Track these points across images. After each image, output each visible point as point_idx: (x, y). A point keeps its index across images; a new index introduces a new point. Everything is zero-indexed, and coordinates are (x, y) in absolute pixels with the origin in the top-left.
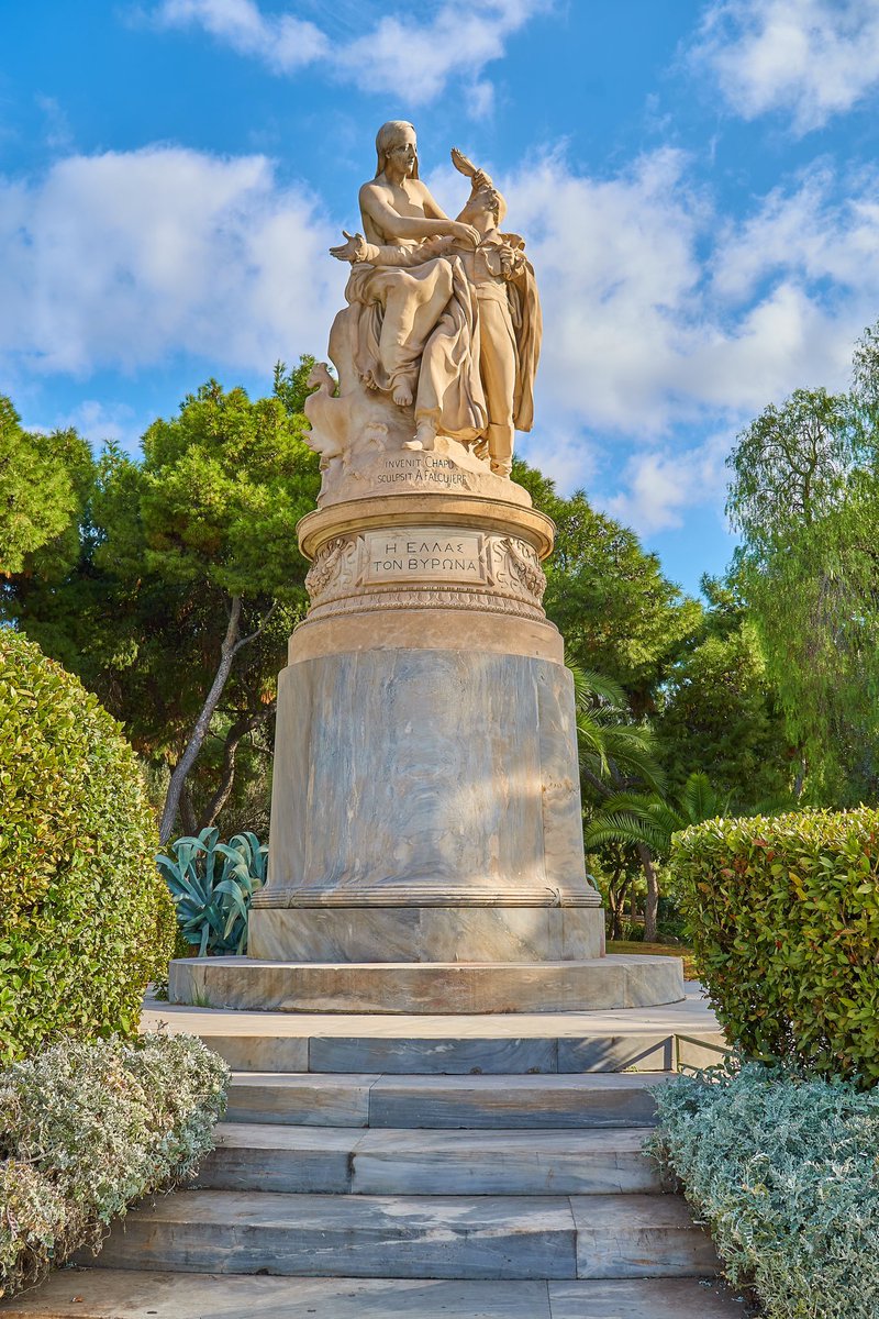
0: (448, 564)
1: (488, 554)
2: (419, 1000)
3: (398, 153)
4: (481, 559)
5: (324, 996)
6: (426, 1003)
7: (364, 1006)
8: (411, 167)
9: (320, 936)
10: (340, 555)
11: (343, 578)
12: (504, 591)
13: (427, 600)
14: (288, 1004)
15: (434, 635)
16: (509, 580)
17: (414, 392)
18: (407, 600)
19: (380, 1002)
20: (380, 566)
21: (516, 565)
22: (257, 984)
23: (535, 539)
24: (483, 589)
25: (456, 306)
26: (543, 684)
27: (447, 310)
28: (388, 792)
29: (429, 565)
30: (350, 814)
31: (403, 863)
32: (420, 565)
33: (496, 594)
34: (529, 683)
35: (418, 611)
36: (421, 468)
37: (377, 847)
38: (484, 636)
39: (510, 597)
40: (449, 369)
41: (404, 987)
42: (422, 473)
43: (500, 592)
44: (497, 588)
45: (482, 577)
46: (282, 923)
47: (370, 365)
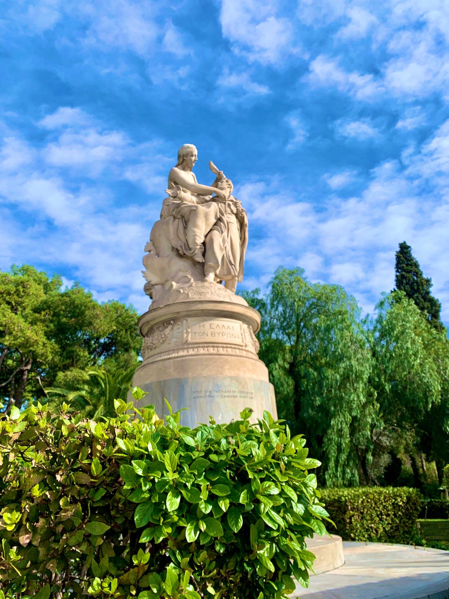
0: (229, 335)
1: (244, 332)
3: (190, 157)
4: (242, 334)
11: (175, 340)
13: (221, 351)
15: (228, 369)
16: (251, 346)
17: (204, 256)
18: (212, 351)
20: (197, 335)
21: (252, 339)
24: (244, 349)
25: (220, 223)
27: (215, 224)
29: (221, 335)
32: (217, 334)
35: (220, 356)
36: (212, 290)
39: (253, 353)
40: (221, 249)
42: (213, 292)
43: (249, 350)
45: (243, 342)
47: (180, 244)
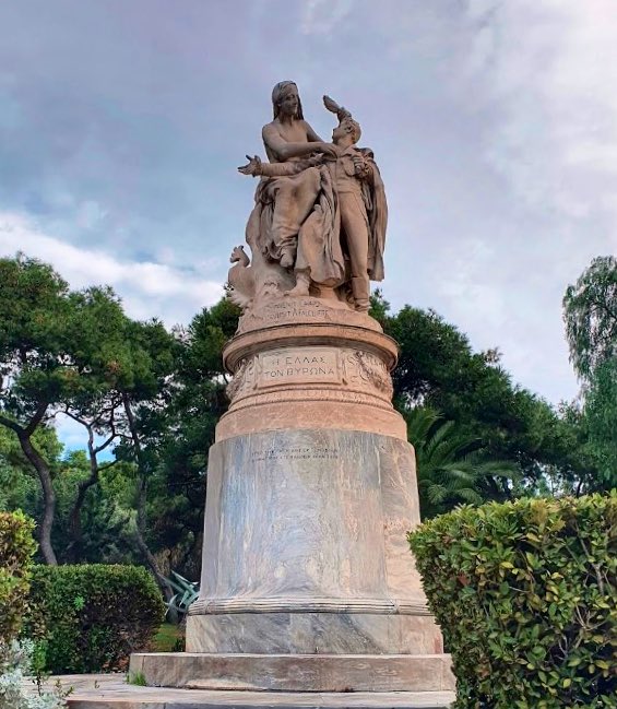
0: (314, 371)
2: (280, 680)
3: (286, 102)
4: (337, 367)
5: (215, 677)
6: (286, 683)
7: (241, 685)
8: (296, 111)
9: (223, 634)
10: (244, 369)
11: (246, 385)
12: (355, 388)
13: (299, 395)
14: (192, 683)
15: (302, 419)
16: (361, 381)
17: (295, 258)
18: (285, 395)
19: (253, 682)
20: (269, 375)
21: (365, 370)
22: (172, 669)
23: (383, 354)
24: (339, 387)
25: (323, 198)
26: (384, 451)
27: (317, 201)
28: (270, 529)
29: (300, 372)
30: (245, 546)
31: (280, 581)
32: (295, 372)
33: (349, 391)
34: (372, 450)
35: (292, 403)
37: (263, 569)
38: (338, 418)
39: (360, 392)
41: (270, 670)
43: (352, 389)
44: (350, 387)
45: (338, 379)
46: (201, 626)
47: (268, 243)
